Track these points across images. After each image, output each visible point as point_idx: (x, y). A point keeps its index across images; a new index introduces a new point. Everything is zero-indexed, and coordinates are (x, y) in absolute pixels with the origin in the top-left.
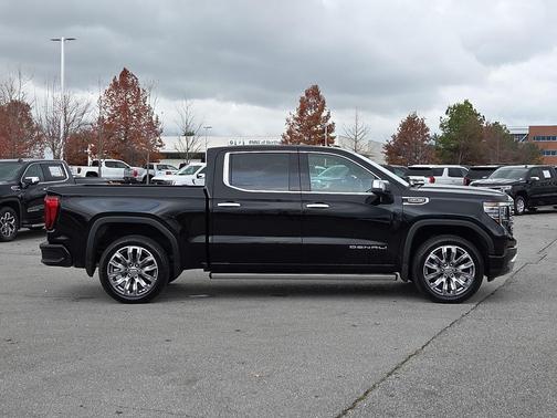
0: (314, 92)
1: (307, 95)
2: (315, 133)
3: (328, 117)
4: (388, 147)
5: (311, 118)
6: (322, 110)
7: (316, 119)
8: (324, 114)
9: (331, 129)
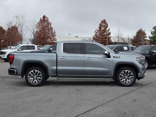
0: (104, 21)
1: (102, 22)
2: (104, 35)
3: (109, 30)
4: (132, 40)
5: (103, 30)
6: (107, 28)
7: (105, 30)
8: (108, 29)
9: (109, 34)
